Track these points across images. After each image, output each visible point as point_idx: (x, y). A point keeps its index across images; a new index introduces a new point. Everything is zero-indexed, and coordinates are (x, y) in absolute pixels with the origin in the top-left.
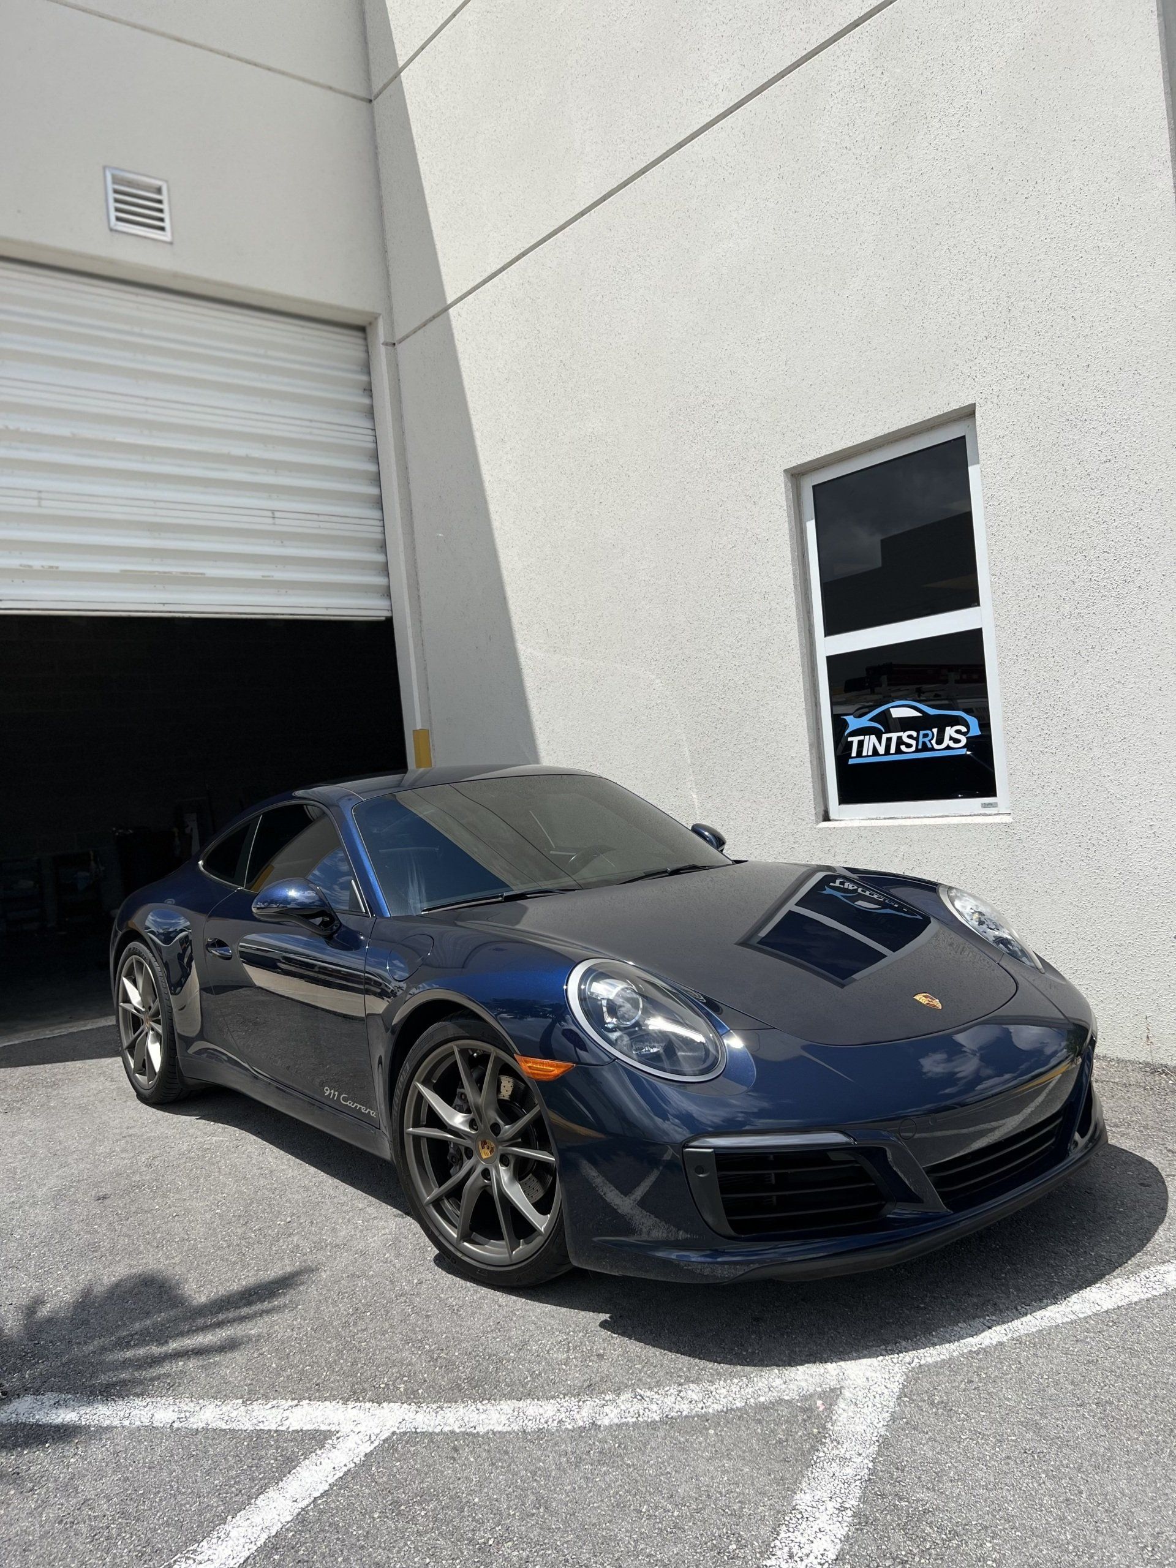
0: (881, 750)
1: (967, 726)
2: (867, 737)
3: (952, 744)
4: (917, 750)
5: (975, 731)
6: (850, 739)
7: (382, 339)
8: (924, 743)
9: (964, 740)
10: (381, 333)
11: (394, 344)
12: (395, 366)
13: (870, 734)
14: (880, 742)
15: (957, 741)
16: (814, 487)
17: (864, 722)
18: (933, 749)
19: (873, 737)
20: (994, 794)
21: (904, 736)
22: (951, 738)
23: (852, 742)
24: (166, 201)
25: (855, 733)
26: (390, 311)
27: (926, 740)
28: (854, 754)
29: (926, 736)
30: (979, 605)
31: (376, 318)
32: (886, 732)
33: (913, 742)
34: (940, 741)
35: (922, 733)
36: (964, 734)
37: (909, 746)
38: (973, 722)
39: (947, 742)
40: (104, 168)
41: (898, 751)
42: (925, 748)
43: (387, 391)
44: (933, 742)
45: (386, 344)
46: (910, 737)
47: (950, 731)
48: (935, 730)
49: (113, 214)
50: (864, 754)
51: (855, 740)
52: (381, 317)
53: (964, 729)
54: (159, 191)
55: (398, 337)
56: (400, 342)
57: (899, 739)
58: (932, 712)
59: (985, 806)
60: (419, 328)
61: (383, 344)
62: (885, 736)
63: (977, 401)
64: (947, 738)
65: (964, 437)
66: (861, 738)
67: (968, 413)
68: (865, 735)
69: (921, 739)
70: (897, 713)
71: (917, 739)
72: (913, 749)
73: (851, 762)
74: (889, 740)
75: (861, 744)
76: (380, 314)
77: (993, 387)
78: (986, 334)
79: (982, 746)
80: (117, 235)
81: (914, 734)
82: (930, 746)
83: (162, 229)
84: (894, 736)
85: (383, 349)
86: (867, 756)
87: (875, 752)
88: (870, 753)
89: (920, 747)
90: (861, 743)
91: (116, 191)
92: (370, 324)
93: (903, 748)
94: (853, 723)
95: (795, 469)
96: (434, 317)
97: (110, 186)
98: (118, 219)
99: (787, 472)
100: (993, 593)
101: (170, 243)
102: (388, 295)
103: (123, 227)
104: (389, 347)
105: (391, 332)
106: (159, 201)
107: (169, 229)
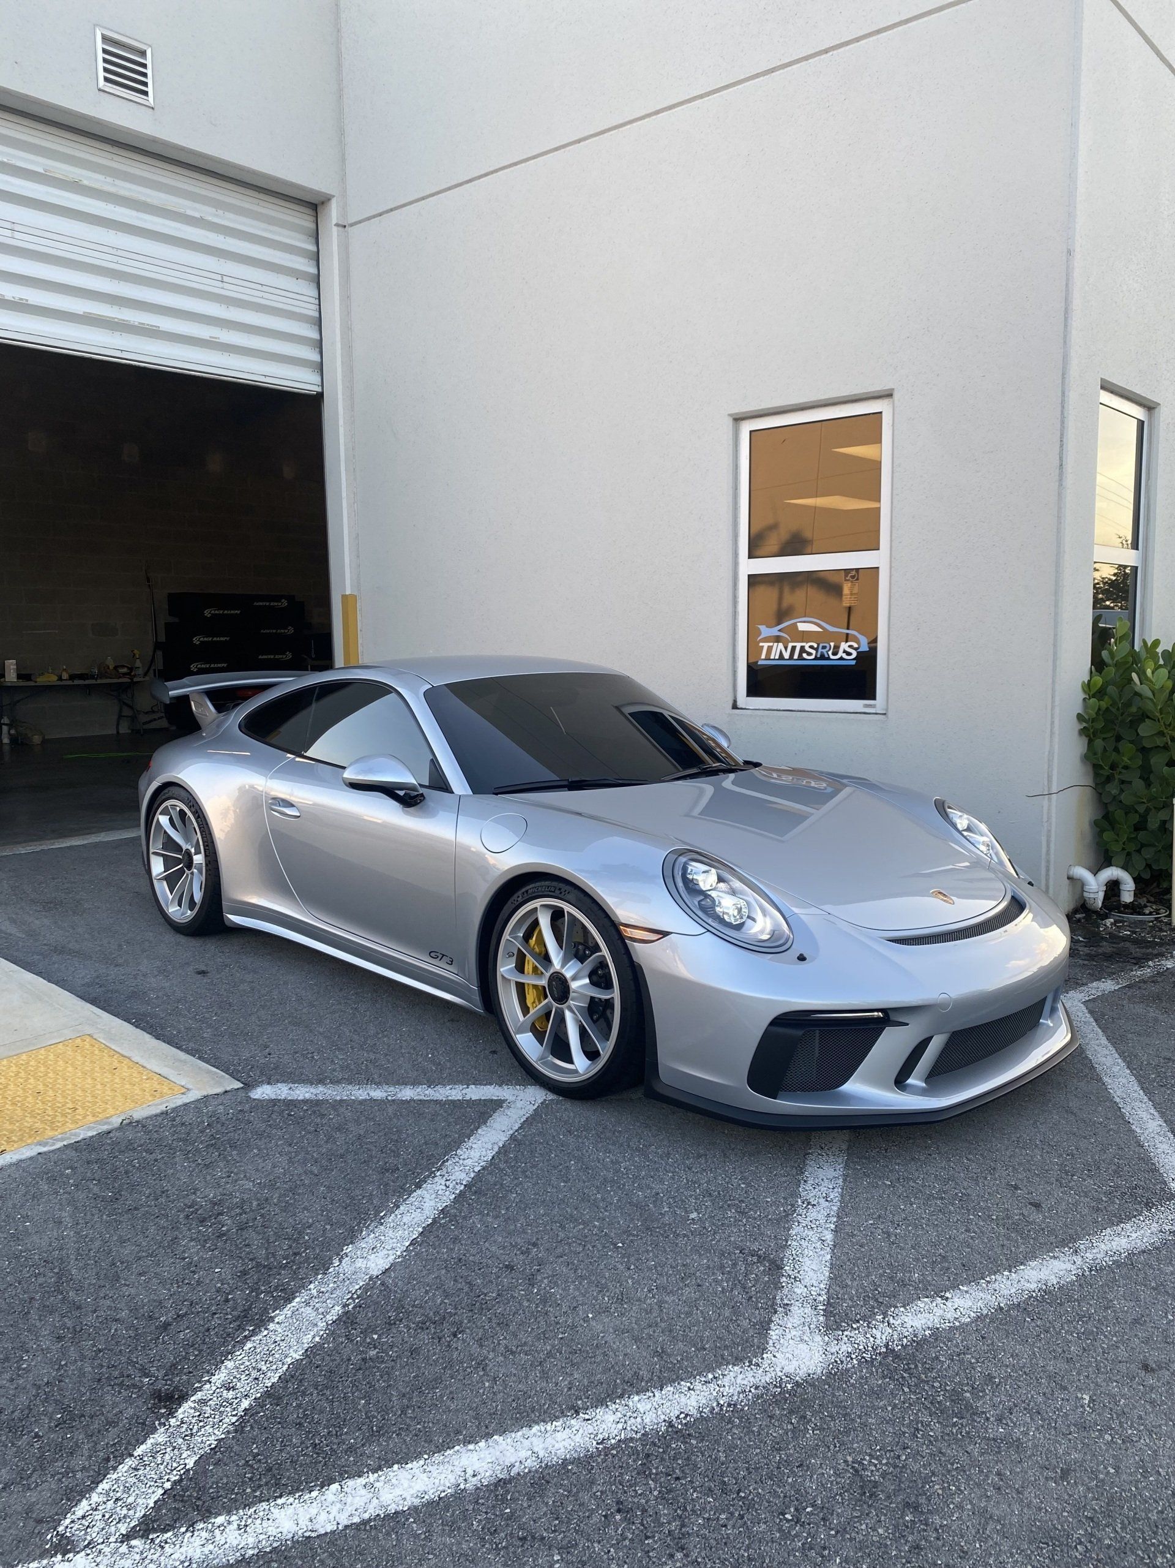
0: (786, 655)
1: (858, 642)
2: (776, 644)
3: (845, 656)
4: (816, 658)
5: (865, 647)
6: (761, 644)
7: (334, 221)
8: (822, 653)
9: (855, 654)
10: (333, 213)
11: (345, 226)
12: (345, 248)
13: (778, 642)
14: (786, 649)
15: (849, 654)
16: (751, 432)
18: (829, 659)
19: (781, 645)
20: (874, 698)
21: (807, 646)
22: (845, 652)
23: (762, 647)
24: (149, 66)
25: (766, 640)
26: (344, 193)
28: (763, 657)
29: (824, 647)
30: (878, 549)
31: (329, 200)
32: (792, 641)
33: (814, 652)
34: (835, 654)
35: (821, 645)
36: (856, 649)
37: (809, 654)
38: (864, 640)
39: (841, 654)
40: (95, 26)
41: (800, 658)
42: (823, 657)
43: (336, 272)
44: (830, 653)
45: (337, 225)
46: (811, 647)
47: (844, 646)
48: (832, 644)
49: (101, 74)
50: (772, 657)
51: (766, 645)
52: (334, 198)
53: (856, 645)
54: (143, 54)
55: (352, 220)
56: (352, 225)
57: (802, 648)
58: (831, 629)
59: (866, 706)
60: (374, 217)
62: (790, 645)
63: (896, 386)
64: (841, 650)
65: (881, 413)
66: (771, 644)
67: (889, 395)
68: (774, 642)
69: (820, 650)
70: (802, 627)
71: (816, 649)
72: (813, 657)
73: (760, 662)
74: (794, 648)
76: (334, 196)
77: (910, 378)
79: (868, 660)
80: (102, 93)
81: (815, 645)
82: (826, 656)
83: (146, 93)
84: (798, 645)
85: (335, 229)
86: (774, 659)
87: (781, 657)
88: (777, 657)
89: (819, 656)
90: (770, 649)
91: (104, 51)
92: (323, 203)
93: (805, 655)
94: (765, 631)
95: (736, 414)
96: (392, 210)
97: (100, 45)
98: (106, 79)
99: (730, 415)
100: (891, 541)
101: (153, 108)
102: (343, 179)
103: (110, 88)
104: (341, 229)
105: (345, 214)
106: (144, 66)
107: (150, 93)
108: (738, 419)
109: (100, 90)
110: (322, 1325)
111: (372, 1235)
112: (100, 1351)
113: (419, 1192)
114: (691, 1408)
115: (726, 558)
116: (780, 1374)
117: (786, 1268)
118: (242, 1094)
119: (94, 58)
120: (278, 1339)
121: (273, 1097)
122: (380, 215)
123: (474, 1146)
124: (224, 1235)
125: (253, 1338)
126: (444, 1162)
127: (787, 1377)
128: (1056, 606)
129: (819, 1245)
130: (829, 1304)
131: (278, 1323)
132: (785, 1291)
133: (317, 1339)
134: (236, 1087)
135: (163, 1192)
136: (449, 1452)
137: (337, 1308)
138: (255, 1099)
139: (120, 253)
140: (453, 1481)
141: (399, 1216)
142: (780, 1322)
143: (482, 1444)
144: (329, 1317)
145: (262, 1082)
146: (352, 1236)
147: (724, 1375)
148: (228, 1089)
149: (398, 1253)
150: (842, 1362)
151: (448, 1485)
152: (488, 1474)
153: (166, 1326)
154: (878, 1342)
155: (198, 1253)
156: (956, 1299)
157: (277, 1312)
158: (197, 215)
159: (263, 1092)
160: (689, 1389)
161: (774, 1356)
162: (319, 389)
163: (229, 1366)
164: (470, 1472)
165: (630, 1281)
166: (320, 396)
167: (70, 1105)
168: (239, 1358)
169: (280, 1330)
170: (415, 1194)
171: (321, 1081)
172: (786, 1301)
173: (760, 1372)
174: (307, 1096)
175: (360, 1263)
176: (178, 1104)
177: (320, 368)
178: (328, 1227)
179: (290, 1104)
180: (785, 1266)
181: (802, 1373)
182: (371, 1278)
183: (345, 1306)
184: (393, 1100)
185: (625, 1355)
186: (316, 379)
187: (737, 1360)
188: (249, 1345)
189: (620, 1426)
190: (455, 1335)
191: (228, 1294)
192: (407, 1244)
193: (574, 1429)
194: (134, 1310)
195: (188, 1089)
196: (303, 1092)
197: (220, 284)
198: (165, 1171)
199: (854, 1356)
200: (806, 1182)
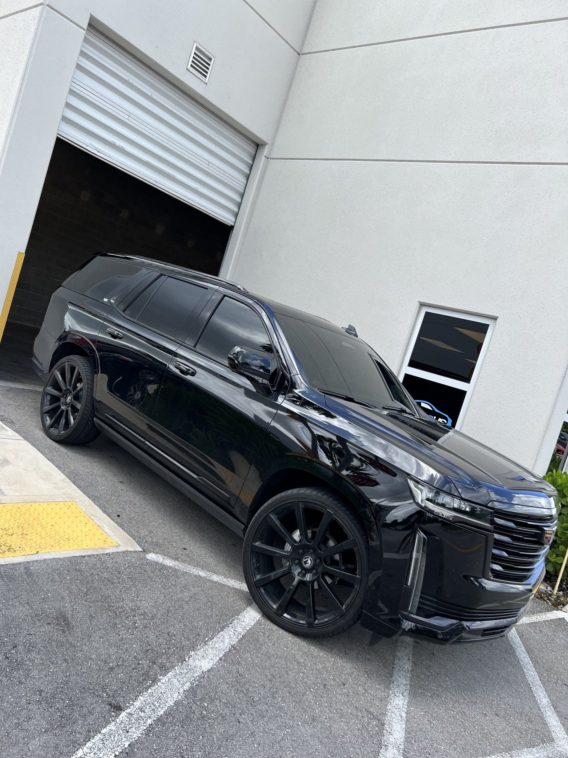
1: (447, 421)
5: (449, 424)
7: (265, 154)
10: (266, 151)
11: (268, 158)
12: (266, 167)
16: (426, 312)
22: (440, 422)
24: (211, 66)
26: (273, 144)
30: (469, 383)
31: (265, 144)
38: (450, 421)
40: (195, 41)
43: (258, 176)
45: (265, 157)
47: (440, 420)
48: (435, 417)
49: (190, 63)
52: (268, 145)
53: (446, 422)
54: (210, 59)
55: (271, 157)
56: (271, 159)
58: (437, 410)
60: (284, 159)
63: (499, 316)
64: (438, 421)
65: (489, 325)
67: (495, 319)
70: (423, 405)
76: (268, 144)
77: (507, 315)
80: (187, 71)
83: (206, 76)
85: (264, 158)
91: (195, 53)
92: (262, 145)
95: (422, 302)
96: (292, 159)
97: (194, 50)
98: (191, 66)
99: (419, 302)
100: (476, 382)
101: (206, 84)
102: (275, 138)
103: (192, 70)
104: (266, 159)
105: (270, 153)
106: (209, 65)
107: (208, 77)
108: (422, 305)
109: (187, 69)
110: (182, 690)
111: (202, 649)
112: (84, 673)
113: (222, 633)
115: (398, 362)
117: (386, 726)
118: (142, 554)
119: (190, 55)
120: (163, 692)
121: (156, 561)
122: (287, 159)
123: (246, 616)
124: (137, 628)
125: (151, 688)
126: (233, 620)
128: (544, 437)
129: (399, 718)
130: (404, 751)
131: (162, 683)
132: (385, 738)
133: (180, 697)
134: (140, 550)
135: (109, 596)
137: (188, 683)
138: (148, 559)
139: (170, 140)
141: (214, 643)
142: (383, 753)
144: (185, 687)
145: (151, 551)
146: (193, 648)
148: (136, 550)
149: (214, 663)
153: (112, 669)
155: (125, 634)
157: (162, 677)
158: (208, 133)
159: (151, 556)
162: (233, 224)
163: (141, 699)
165: (317, 710)
166: (232, 227)
167: (66, 537)
168: (146, 696)
169: (163, 687)
170: (220, 633)
171: (176, 559)
172: (386, 743)
174: (171, 565)
175: (198, 663)
176: (114, 551)
177: (236, 215)
178: (183, 638)
179: (164, 567)
180: (385, 724)
182: (203, 672)
183: (192, 683)
184: (209, 579)
185: (316, 749)
186: (233, 219)
188: (150, 691)
190: (241, 715)
191: (139, 660)
192: (218, 659)
194: (99, 656)
195: (119, 545)
196: (169, 563)
197: (207, 166)
198: (110, 585)
200: (393, 682)
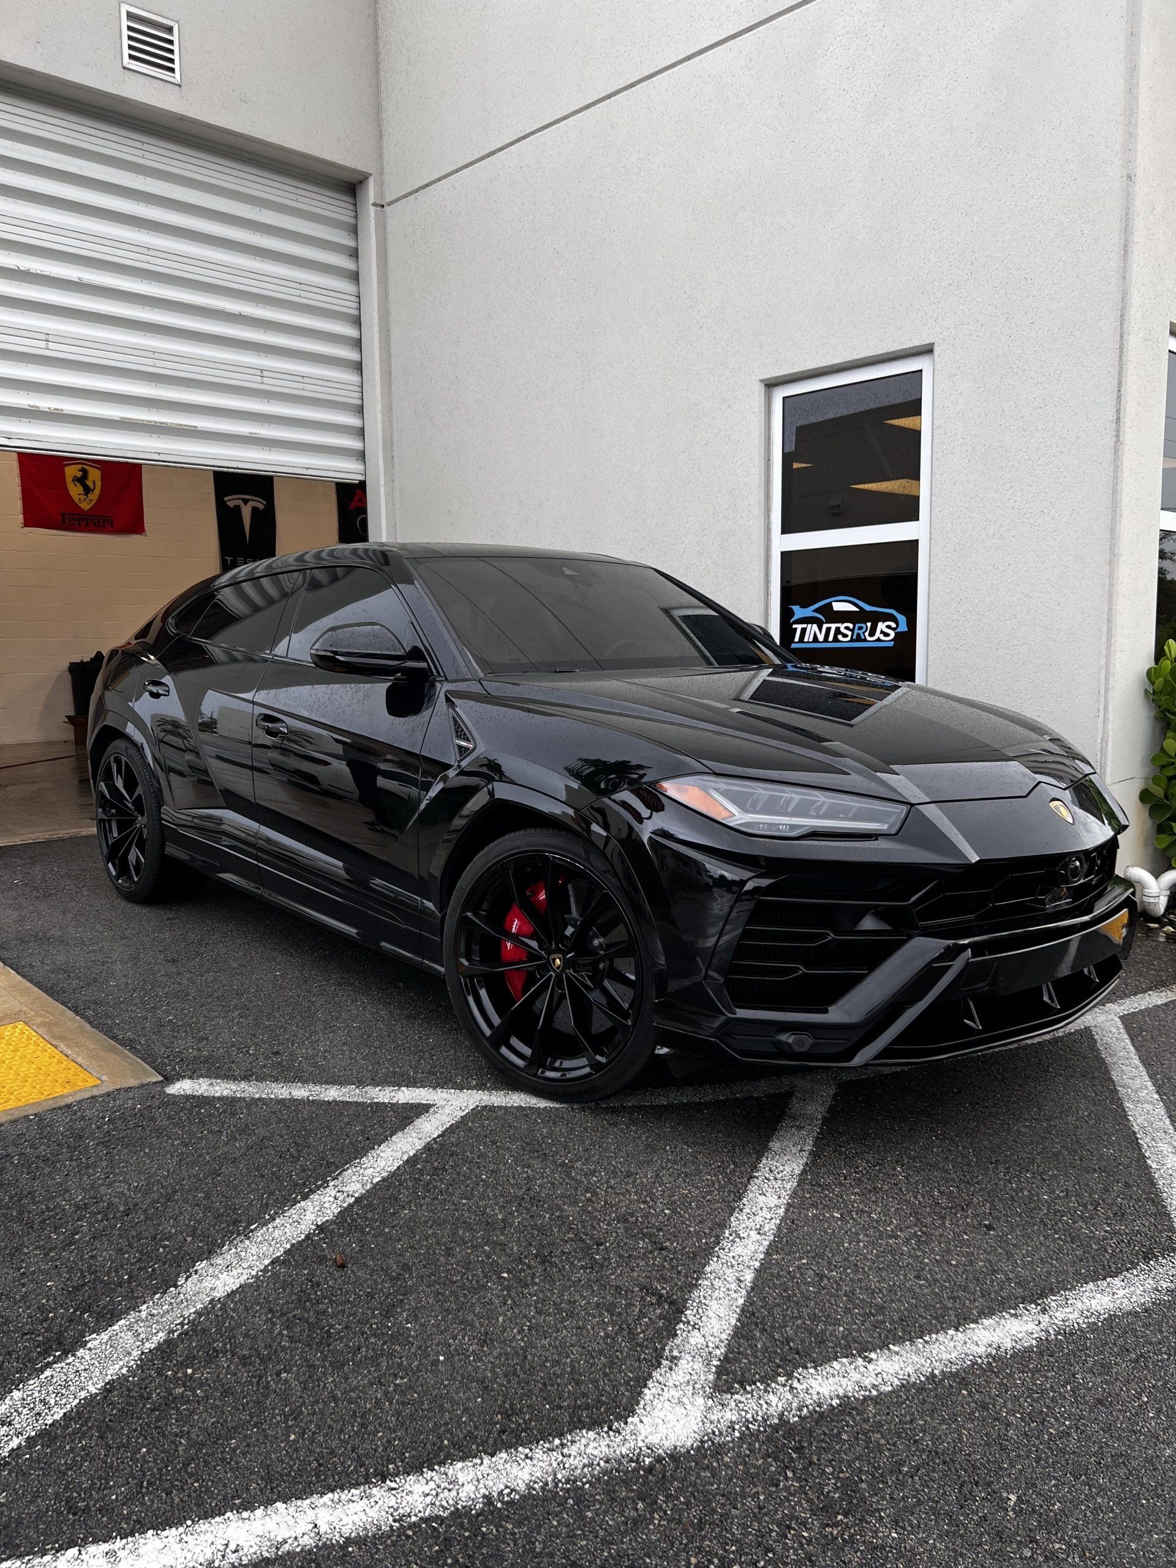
0: (821, 638)
1: (896, 621)
2: (810, 625)
3: (882, 637)
4: (852, 640)
5: (903, 627)
6: (794, 626)
7: (372, 200)
8: (858, 634)
9: (892, 634)
10: (371, 192)
11: (383, 206)
12: (382, 228)
13: (812, 623)
14: (820, 631)
15: (887, 635)
16: (784, 398)
17: (809, 612)
18: (865, 640)
19: (815, 627)
21: (842, 627)
22: (882, 632)
23: (796, 629)
24: (176, 43)
25: (799, 621)
26: (381, 172)
27: (861, 632)
28: (797, 639)
29: (860, 628)
30: (918, 520)
31: (367, 178)
32: (826, 623)
33: (849, 633)
34: (872, 634)
35: (857, 626)
36: (894, 629)
37: (845, 636)
38: (902, 619)
39: (878, 635)
41: (836, 640)
42: (859, 639)
43: (374, 252)
44: (867, 634)
45: (375, 205)
46: (847, 628)
47: (881, 626)
48: (869, 624)
49: (126, 52)
50: (806, 640)
51: (799, 627)
52: (372, 177)
53: (893, 625)
54: (170, 30)
55: (388, 199)
56: (389, 204)
57: (838, 629)
58: (868, 608)
60: (411, 194)
61: (373, 205)
62: (825, 626)
63: (936, 340)
64: (878, 631)
65: (921, 371)
66: (804, 626)
67: (927, 350)
68: (808, 623)
69: (856, 631)
70: (838, 606)
71: (852, 631)
72: (848, 639)
73: (793, 646)
74: (828, 630)
75: (804, 631)
76: (371, 175)
77: (952, 330)
78: (951, 282)
79: (907, 641)
80: (126, 72)
81: (851, 626)
82: (863, 637)
83: (172, 70)
84: (833, 626)
85: (372, 209)
86: (808, 642)
87: (816, 639)
88: (811, 640)
89: (854, 637)
91: (130, 28)
92: (361, 183)
93: (840, 637)
94: (799, 612)
95: (768, 379)
96: (427, 185)
97: (125, 22)
98: (131, 57)
99: (761, 381)
100: (931, 511)
101: (180, 86)
102: (381, 157)
103: (135, 65)
104: (378, 209)
105: (381, 193)
106: (171, 42)
107: (177, 71)
108: (771, 385)
109: (124, 68)
110: (136, 1353)
111: (233, 1251)
113: (303, 1203)
114: (520, 1482)
115: (758, 534)
116: (640, 1444)
117: (688, 1312)
118: (157, 1088)
119: (118, 36)
120: (82, 1367)
121: (190, 1093)
122: (417, 191)
123: (382, 1153)
124: (74, 1243)
125: (55, 1366)
126: (344, 1170)
127: (648, 1448)
129: (733, 1286)
130: (726, 1357)
131: (89, 1349)
132: (678, 1341)
133: (124, 1371)
134: (154, 1080)
135: (30, 1193)
136: (217, 1519)
137: (161, 1334)
138: (169, 1094)
140: (209, 1556)
141: (271, 1230)
142: (661, 1379)
143: (259, 1512)
144: (147, 1345)
145: (184, 1077)
146: (210, 1251)
147: (573, 1442)
148: (146, 1082)
149: (254, 1273)
150: (721, 1433)
151: (201, 1560)
152: (252, 1550)
154: (772, 1410)
155: (37, 1263)
156: (881, 1360)
157: (94, 1336)
159: (183, 1087)
160: (527, 1456)
161: (641, 1421)
163: (16, 1397)
164: (232, 1547)
165: (501, 1319)
168: (31, 1388)
169: (87, 1358)
170: (297, 1206)
171: (246, 1078)
172: (675, 1353)
173: (617, 1440)
174: (225, 1093)
175: (208, 1283)
176: (86, 1097)
178: (189, 1239)
179: (205, 1101)
180: (687, 1309)
181: (668, 1444)
182: (212, 1301)
183: (171, 1332)
184: (314, 1101)
185: (465, 1409)
187: (594, 1424)
188: (47, 1373)
189: (428, 1500)
190: (279, 1375)
191: (50, 1312)
192: (267, 1262)
193: (372, 1500)
195: (103, 1083)
196: (221, 1089)
198: (43, 1170)
199: (737, 1427)
200: (741, 1210)
